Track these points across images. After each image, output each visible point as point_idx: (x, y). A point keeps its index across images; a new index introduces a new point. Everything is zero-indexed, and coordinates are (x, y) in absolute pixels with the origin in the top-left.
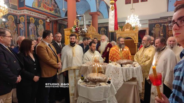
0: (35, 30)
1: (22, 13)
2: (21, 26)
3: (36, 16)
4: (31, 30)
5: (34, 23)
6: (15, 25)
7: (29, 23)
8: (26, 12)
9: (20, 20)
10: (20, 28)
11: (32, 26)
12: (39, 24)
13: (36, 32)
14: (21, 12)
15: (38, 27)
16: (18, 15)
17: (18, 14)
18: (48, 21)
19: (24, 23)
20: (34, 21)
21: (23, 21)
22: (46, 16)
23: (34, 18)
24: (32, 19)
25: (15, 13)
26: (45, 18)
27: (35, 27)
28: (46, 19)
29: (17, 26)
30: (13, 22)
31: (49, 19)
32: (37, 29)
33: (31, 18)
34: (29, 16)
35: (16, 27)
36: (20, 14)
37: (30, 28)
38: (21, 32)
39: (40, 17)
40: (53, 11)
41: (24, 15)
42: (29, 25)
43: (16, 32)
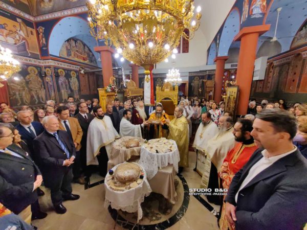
0: (67, 84)
1: (47, 64)
2: (48, 79)
3: (66, 67)
4: (62, 84)
5: (65, 76)
6: (40, 79)
7: (57, 76)
8: (52, 63)
10: (47, 82)
11: (62, 80)
12: (71, 77)
13: (68, 86)
15: (71, 80)
16: (42, 66)
18: (82, 72)
19: (51, 76)
20: (64, 74)
21: (50, 74)
23: (64, 69)
24: (61, 71)
25: (37, 64)
26: (78, 69)
27: (67, 81)
28: (80, 70)
30: (37, 75)
31: (83, 70)
32: (69, 82)
33: (59, 71)
34: (56, 68)
35: (41, 81)
37: (60, 82)
39: (71, 68)
40: (88, 61)
41: (49, 67)
43: (43, 86)
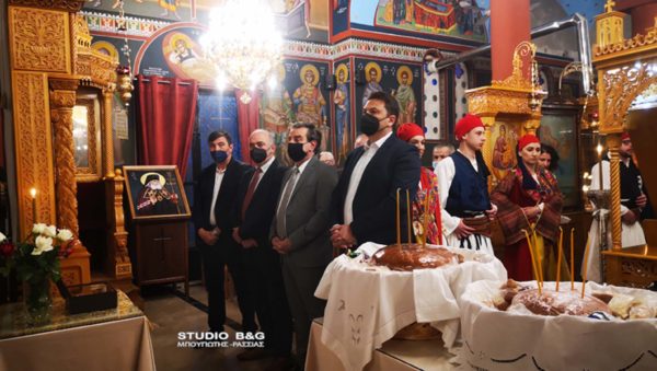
1: (343, 53)
3: (389, 55)
5: (380, 83)
6: (321, 98)
7: (362, 84)
8: (352, 47)
9: (335, 77)
10: (336, 105)
12: (396, 85)
14: (339, 50)
16: (331, 61)
17: (331, 57)
19: (348, 85)
20: (379, 76)
21: (345, 80)
22: (425, 51)
23: (381, 62)
24: (373, 69)
25: (321, 56)
26: (421, 59)
28: (426, 61)
29: (326, 98)
30: (316, 86)
31: (435, 61)
34: (361, 60)
35: (324, 102)
36: (337, 55)
38: (339, 117)
39: (402, 56)
40: (453, 28)
41: (344, 60)
42: (363, 91)
43: (325, 118)
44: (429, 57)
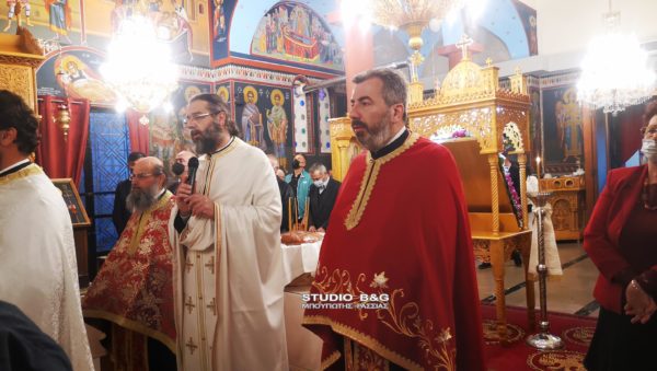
0: (261, 124)
3: (262, 80)
4: (249, 126)
5: (257, 104)
8: (233, 73)
11: (249, 113)
12: (271, 106)
13: (261, 131)
14: (220, 74)
15: (270, 113)
16: (212, 83)
17: (213, 80)
18: (300, 90)
22: (292, 77)
23: (257, 86)
24: (250, 92)
25: (204, 78)
26: (291, 84)
27: (260, 116)
28: (294, 86)
31: (302, 85)
33: (246, 91)
34: (240, 84)
36: (218, 79)
37: (245, 119)
39: (275, 81)
40: (316, 57)
42: (242, 111)
44: (297, 82)
